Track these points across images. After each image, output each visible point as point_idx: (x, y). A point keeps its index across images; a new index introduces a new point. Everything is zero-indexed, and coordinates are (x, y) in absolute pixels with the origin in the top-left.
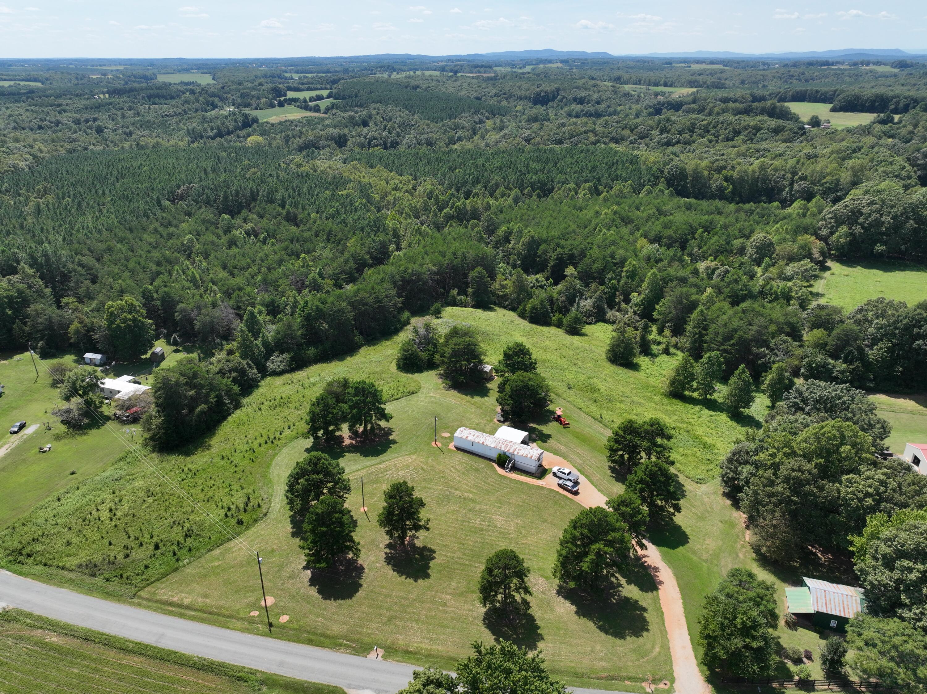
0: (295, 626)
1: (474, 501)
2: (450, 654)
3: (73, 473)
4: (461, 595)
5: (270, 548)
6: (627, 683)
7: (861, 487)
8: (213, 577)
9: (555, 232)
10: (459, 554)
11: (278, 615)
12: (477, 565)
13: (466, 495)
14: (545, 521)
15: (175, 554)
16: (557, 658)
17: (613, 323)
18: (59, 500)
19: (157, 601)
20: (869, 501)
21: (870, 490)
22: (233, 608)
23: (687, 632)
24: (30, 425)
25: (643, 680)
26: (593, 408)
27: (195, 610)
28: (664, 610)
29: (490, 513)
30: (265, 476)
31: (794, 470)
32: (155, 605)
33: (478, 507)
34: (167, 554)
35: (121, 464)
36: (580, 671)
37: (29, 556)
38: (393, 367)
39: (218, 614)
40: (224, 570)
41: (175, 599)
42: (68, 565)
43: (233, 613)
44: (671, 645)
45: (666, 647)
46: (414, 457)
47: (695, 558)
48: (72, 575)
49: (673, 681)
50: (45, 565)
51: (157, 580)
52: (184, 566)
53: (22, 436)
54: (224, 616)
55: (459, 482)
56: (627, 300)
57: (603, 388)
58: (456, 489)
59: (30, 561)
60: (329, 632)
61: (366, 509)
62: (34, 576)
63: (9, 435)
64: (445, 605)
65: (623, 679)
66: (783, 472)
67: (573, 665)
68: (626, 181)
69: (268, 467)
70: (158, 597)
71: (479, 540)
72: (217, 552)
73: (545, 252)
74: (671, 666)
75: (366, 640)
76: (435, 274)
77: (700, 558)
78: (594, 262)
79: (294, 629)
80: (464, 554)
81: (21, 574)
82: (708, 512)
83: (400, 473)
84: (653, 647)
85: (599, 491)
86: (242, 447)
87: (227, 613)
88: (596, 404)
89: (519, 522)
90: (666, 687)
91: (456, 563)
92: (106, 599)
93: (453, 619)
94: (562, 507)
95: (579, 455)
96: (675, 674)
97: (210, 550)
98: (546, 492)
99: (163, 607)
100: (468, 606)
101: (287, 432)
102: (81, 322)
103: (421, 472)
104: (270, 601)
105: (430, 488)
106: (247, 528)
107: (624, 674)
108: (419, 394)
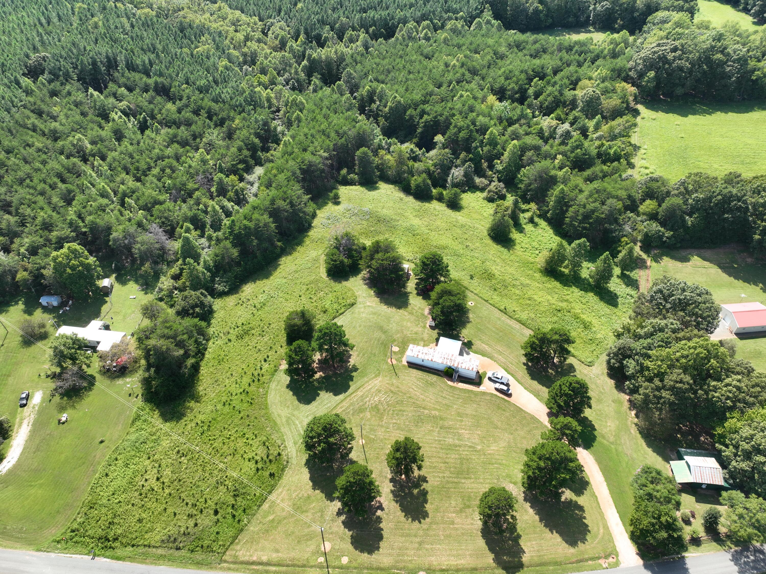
0: (354, 564)
1: (442, 419)
2: (471, 566)
3: (102, 442)
4: (461, 511)
5: (306, 495)
6: (590, 562)
7: (723, 392)
8: (273, 531)
9: (417, 96)
10: (447, 474)
11: (339, 558)
12: (463, 481)
13: (433, 412)
14: (496, 428)
15: (234, 516)
16: (542, 554)
17: (482, 190)
18: (107, 475)
19: (242, 563)
20: (729, 403)
21: (731, 395)
22: (303, 558)
23: (616, 511)
24: (33, 394)
25: (599, 558)
26: (496, 298)
27: (275, 565)
28: (597, 494)
29: (456, 429)
30: (268, 418)
31: (677, 382)
32: (240, 566)
33: (446, 424)
34: (227, 516)
35: (138, 423)
36: (559, 560)
37: (116, 539)
38: (324, 274)
39: (293, 565)
40: (279, 522)
41: (255, 558)
42: (153, 543)
43: (305, 563)
44: (609, 525)
45: (606, 527)
46: (380, 379)
47: (605, 442)
48: (160, 551)
49: (617, 555)
50: (133, 546)
51: (231, 543)
52: (246, 525)
53: (33, 408)
54: (298, 566)
55: (424, 400)
56: (491, 167)
57: (497, 273)
58: (424, 408)
59: (117, 544)
60: (382, 565)
61: (364, 442)
62: (130, 559)
63: (20, 409)
64: (453, 523)
65: (587, 560)
66: (668, 382)
67: (553, 556)
68: (458, 13)
69: (267, 408)
70: (241, 559)
71: (457, 456)
72: (266, 506)
73: (411, 117)
74: (613, 542)
75: (410, 566)
76: (327, 159)
77: (608, 441)
78: (460, 131)
79: (355, 568)
80: (451, 473)
81: (118, 559)
82: (602, 393)
83: (376, 399)
84: (599, 529)
85: (526, 388)
86: (234, 389)
87: (300, 563)
88: (496, 293)
89: (480, 433)
90: (614, 560)
91: (448, 482)
92: (199, 568)
93: (463, 534)
94: (504, 410)
95: (500, 353)
96: (617, 549)
97: (260, 506)
98: (488, 398)
99: (248, 567)
100: (469, 521)
101: (266, 366)
102: (26, 270)
103: (391, 395)
104: (328, 546)
105: (404, 411)
106: (280, 478)
107: (586, 556)
108: (358, 305)
